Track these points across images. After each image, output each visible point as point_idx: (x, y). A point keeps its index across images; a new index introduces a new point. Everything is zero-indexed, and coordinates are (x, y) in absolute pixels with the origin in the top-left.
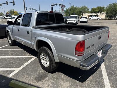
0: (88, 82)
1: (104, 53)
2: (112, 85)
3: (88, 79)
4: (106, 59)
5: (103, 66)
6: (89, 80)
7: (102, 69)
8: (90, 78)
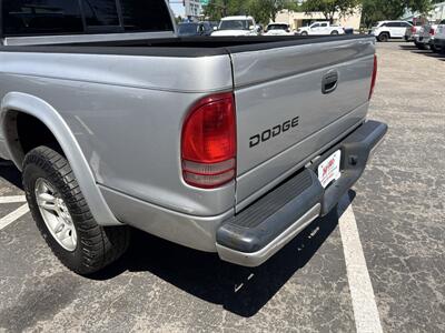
0: (277, 312)
1: (353, 162)
2: (391, 315)
3: (278, 296)
4: (362, 189)
5: (347, 221)
6: (283, 300)
7: (344, 239)
8: (287, 286)
